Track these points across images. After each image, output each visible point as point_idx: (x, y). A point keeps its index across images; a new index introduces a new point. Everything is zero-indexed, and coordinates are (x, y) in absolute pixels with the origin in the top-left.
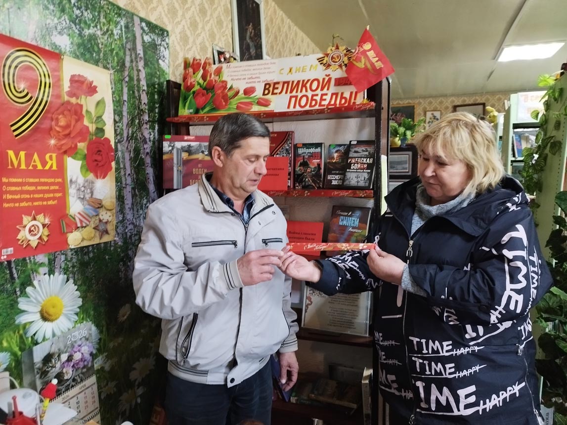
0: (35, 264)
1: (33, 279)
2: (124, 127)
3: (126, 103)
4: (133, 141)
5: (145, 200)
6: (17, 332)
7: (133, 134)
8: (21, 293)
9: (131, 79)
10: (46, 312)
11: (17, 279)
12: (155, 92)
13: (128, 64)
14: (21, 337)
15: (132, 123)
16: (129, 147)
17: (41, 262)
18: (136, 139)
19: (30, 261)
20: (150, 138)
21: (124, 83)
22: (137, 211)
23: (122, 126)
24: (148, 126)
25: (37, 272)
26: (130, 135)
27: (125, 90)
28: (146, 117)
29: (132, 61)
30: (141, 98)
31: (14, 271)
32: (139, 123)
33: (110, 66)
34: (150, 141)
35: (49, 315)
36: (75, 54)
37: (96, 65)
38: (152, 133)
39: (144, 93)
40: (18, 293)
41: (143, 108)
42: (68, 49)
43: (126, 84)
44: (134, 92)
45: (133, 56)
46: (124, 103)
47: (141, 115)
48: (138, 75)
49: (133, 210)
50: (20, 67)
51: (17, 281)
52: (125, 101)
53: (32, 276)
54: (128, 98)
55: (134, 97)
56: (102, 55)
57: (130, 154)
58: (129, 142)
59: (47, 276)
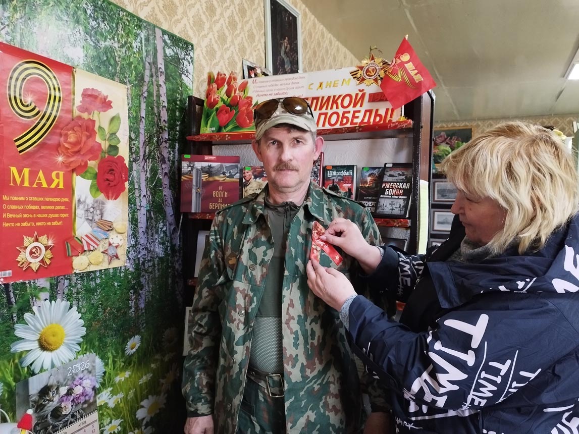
0: (35, 288)
1: (32, 304)
2: (141, 145)
3: (143, 120)
4: (150, 160)
5: (162, 224)
6: (11, 361)
7: (150, 153)
8: (19, 319)
9: (150, 94)
10: (45, 341)
11: (14, 304)
12: (177, 108)
13: (147, 79)
14: (16, 367)
15: (149, 141)
16: (145, 167)
17: (42, 286)
18: (154, 158)
19: (30, 285)
20: (169, 157)
21: (142, 98)
22: (152, 236)
23: (139, 144)
24: (167, 145)
25: (37, 297)
26: (147, 154)
27: (143, 106)
28: (166, 136)
29: (152, 76)
30: (161, 115)
31: (12, 295)
32: (157, 142)
33: (127, 80)
34: (169, 161)
35: (49, 344)
36: (89, 66)
37: (112, 79)
38: (171, 152)
39: (164, 109)
40: (15, 319)
41: (162, 125)
42: (82, 62)
43: (145, 100)
44: (152, 108)
45: (153, 70)
46: (141, 119)
47: (160, 133)
48: (158, 91)
49: (147, 233)
50: (28, 80)
51: (15, 306)
52: (143, 117)
53: (31, 302)
54: (146, 115)
55: (153, 114)
56: (118, 68)
57: (146, 174)
58: (146, 161)
59: (48, 301)
